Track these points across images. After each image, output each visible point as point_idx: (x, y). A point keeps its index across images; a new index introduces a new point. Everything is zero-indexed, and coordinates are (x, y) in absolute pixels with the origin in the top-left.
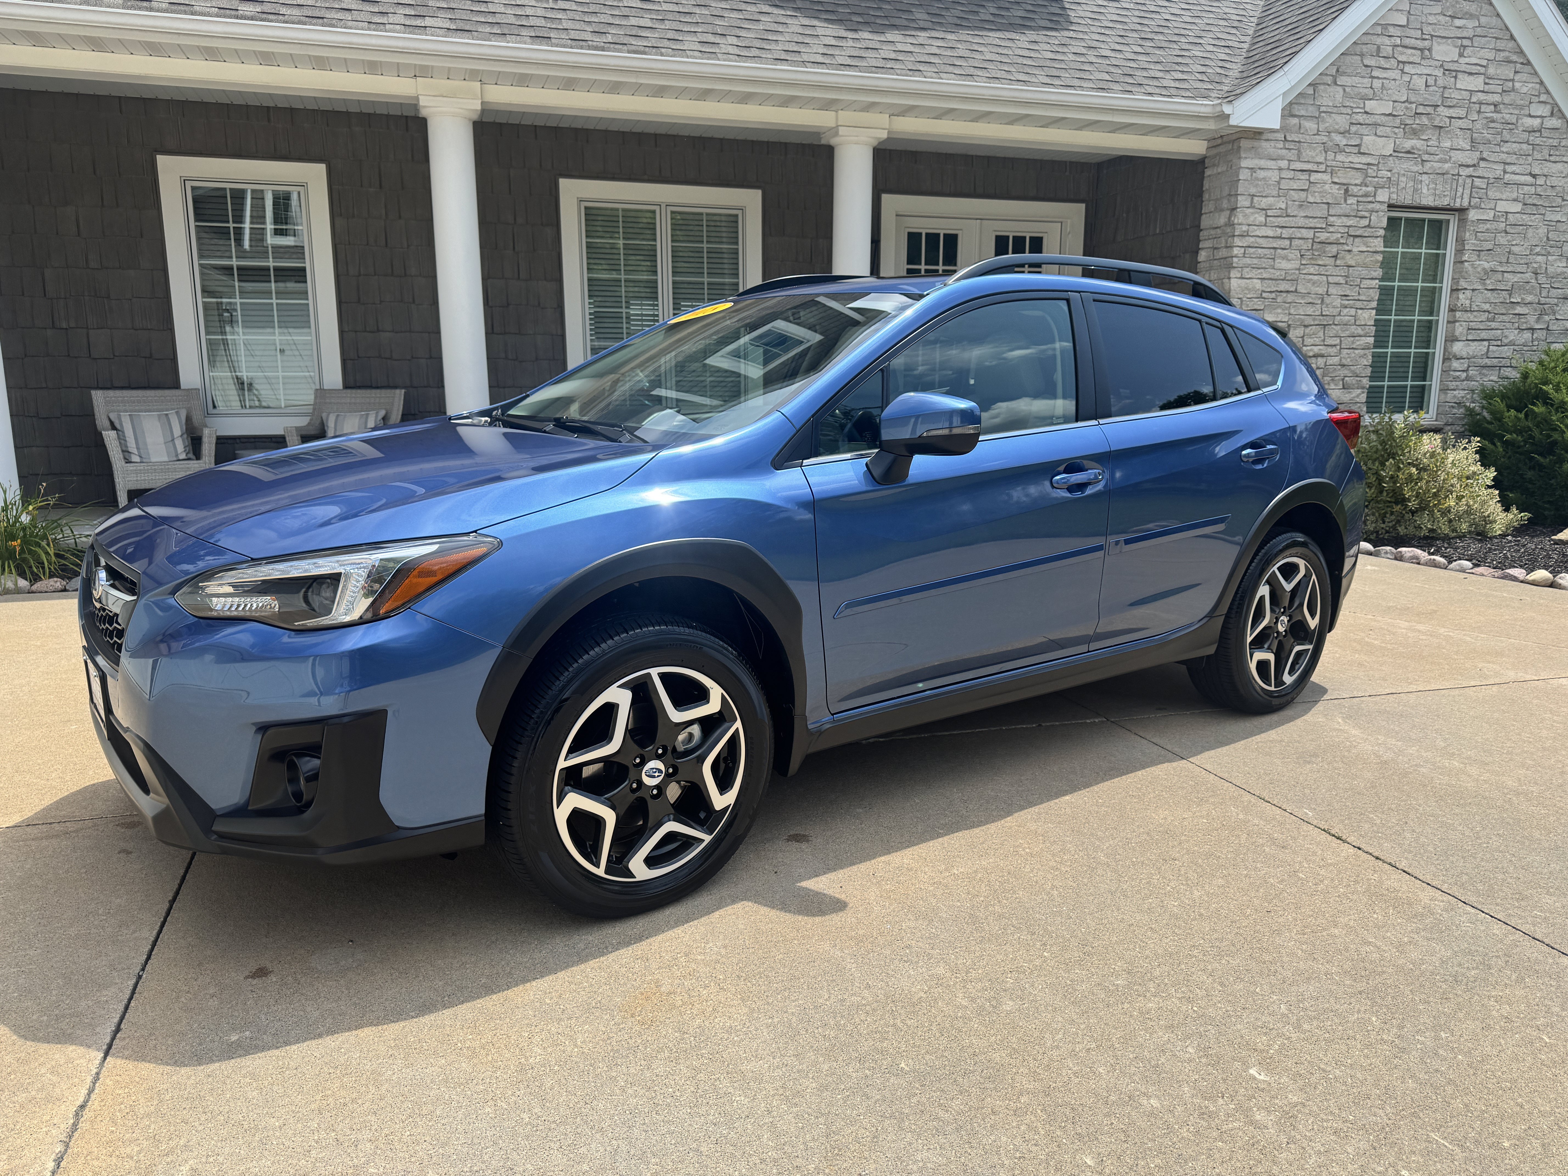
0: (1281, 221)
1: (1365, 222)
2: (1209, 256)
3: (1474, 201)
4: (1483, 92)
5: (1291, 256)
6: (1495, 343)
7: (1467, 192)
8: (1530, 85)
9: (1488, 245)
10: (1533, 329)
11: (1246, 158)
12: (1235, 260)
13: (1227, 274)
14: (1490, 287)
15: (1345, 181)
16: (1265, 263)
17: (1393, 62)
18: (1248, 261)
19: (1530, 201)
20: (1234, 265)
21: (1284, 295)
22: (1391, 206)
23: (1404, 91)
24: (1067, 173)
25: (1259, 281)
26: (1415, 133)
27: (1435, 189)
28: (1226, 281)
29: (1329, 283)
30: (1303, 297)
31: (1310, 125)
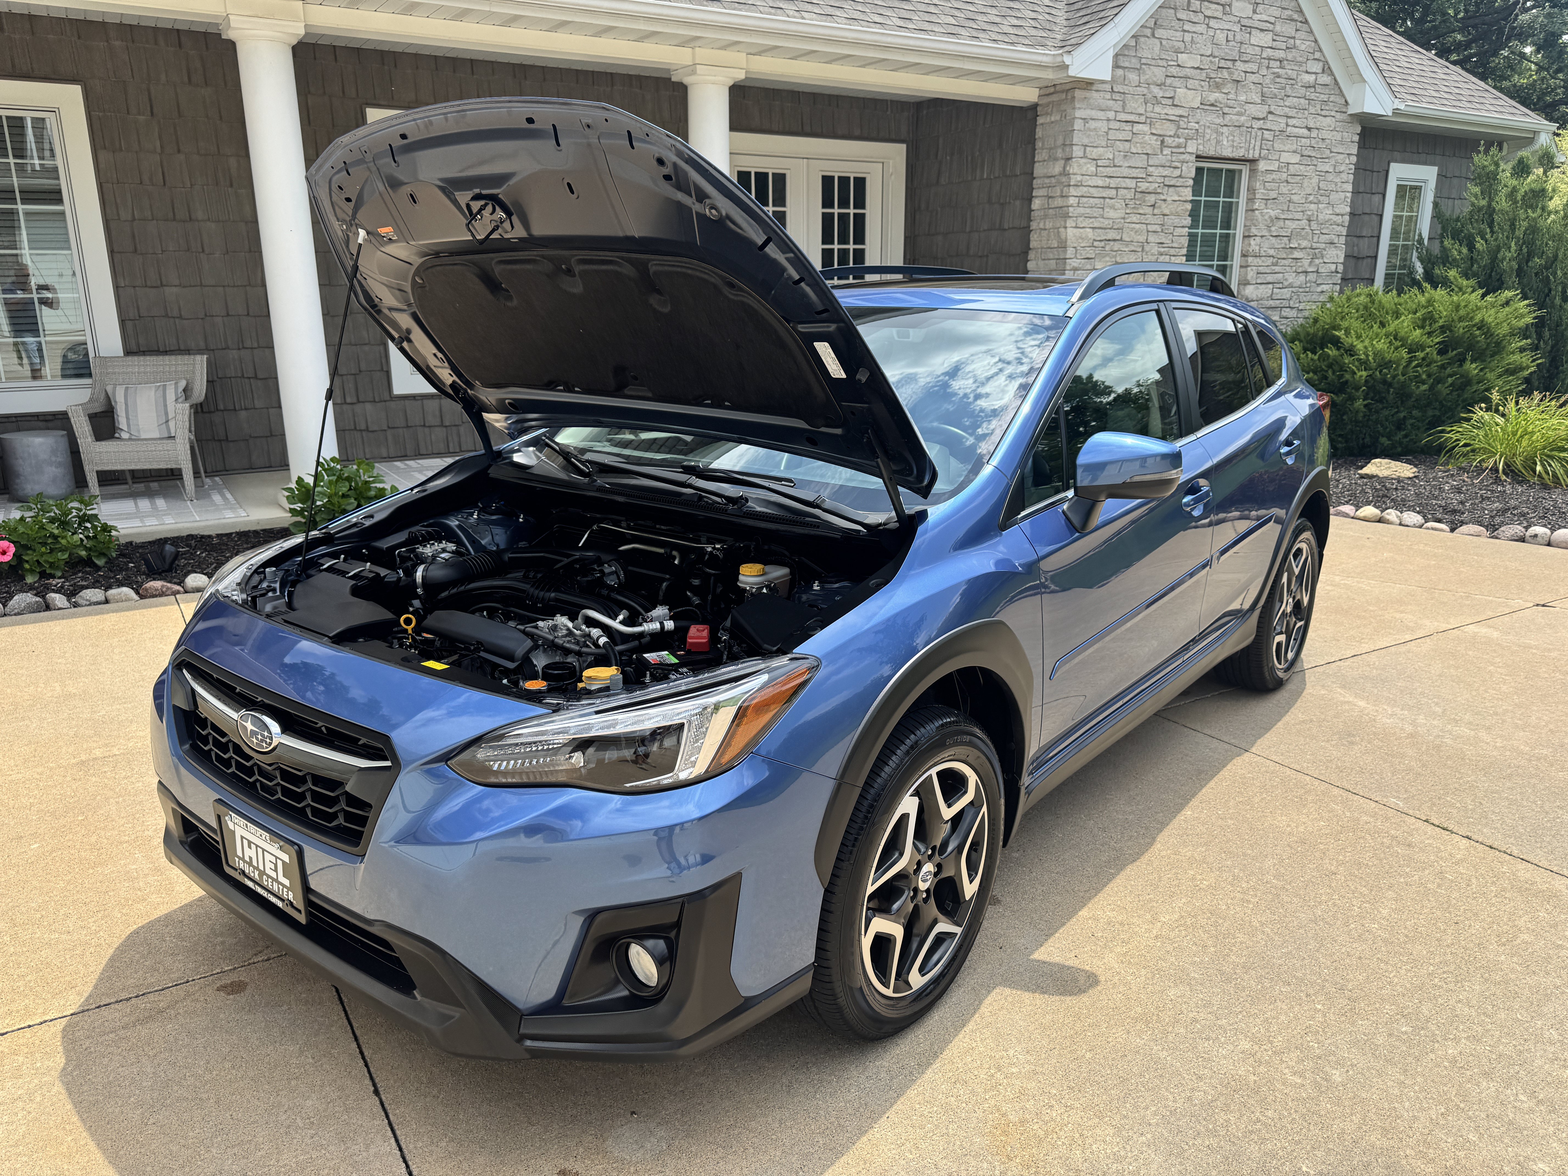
0: (1110, 171)
1: (1177, 173)
2: (1043, 205)
3: (1264, 152)
4: (1271, 48)
5: (1118, 206)
6: (1278, 286)
7: (1258, 143)
8: (1308, 43)
9: (1273, 194)
10: (1306, 272)
11: (1080, 108)
12: (1071, 209)
13: (1063, 223)
14: (1274, 234)
15: (1161, 133)
16: (1096, 212)
17: (1201, 16)
18: (1081, 210)
19: (1306, 153)
20: (1070, 214)
21: (1112, 243)
22: (1199, 157)
23: (1209, 45)
24: (889, 113)
25: (1090, 230)
26: (1218, 87)
27: (1233, 141)
28: (1062, 230)
29: (1148, 231)
30: (1127, 245)
31: (1133, 77)
